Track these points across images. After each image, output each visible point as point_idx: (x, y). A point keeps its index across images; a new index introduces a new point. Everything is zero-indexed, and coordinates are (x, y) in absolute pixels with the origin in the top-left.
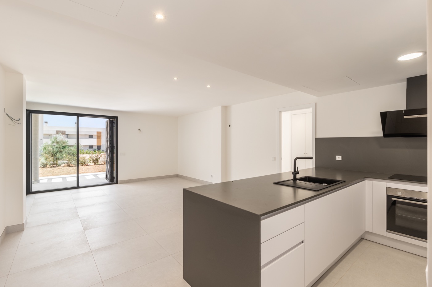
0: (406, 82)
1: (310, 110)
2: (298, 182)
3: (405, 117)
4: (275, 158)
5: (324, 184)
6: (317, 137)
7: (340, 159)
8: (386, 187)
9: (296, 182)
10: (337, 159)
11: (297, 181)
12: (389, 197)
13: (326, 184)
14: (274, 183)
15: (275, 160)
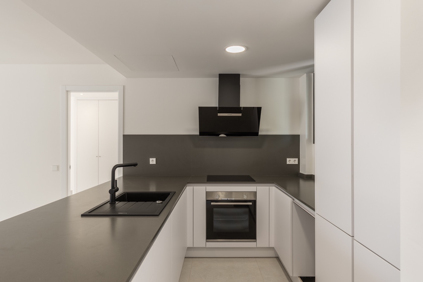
0: (218, 79)
1: (115, 95)
2: (119, 204)
3: (219, 115)
4: (58, 167)
5: (157, 202)
6: (126, 134)
7: (154, 163)
8: (206, 192)
9: (115, 206)
10: (151, 163)
11: (117, 202)
12: (208, 202)
13: (161, 202)
14: (83, 215)
15: (58, 169)
